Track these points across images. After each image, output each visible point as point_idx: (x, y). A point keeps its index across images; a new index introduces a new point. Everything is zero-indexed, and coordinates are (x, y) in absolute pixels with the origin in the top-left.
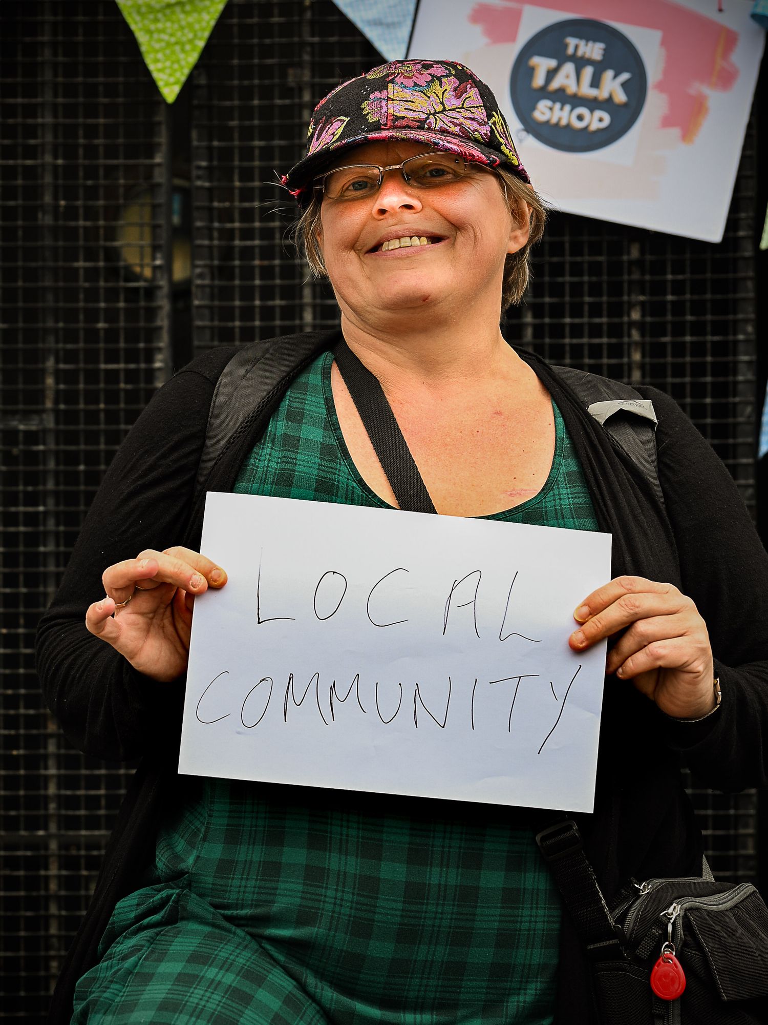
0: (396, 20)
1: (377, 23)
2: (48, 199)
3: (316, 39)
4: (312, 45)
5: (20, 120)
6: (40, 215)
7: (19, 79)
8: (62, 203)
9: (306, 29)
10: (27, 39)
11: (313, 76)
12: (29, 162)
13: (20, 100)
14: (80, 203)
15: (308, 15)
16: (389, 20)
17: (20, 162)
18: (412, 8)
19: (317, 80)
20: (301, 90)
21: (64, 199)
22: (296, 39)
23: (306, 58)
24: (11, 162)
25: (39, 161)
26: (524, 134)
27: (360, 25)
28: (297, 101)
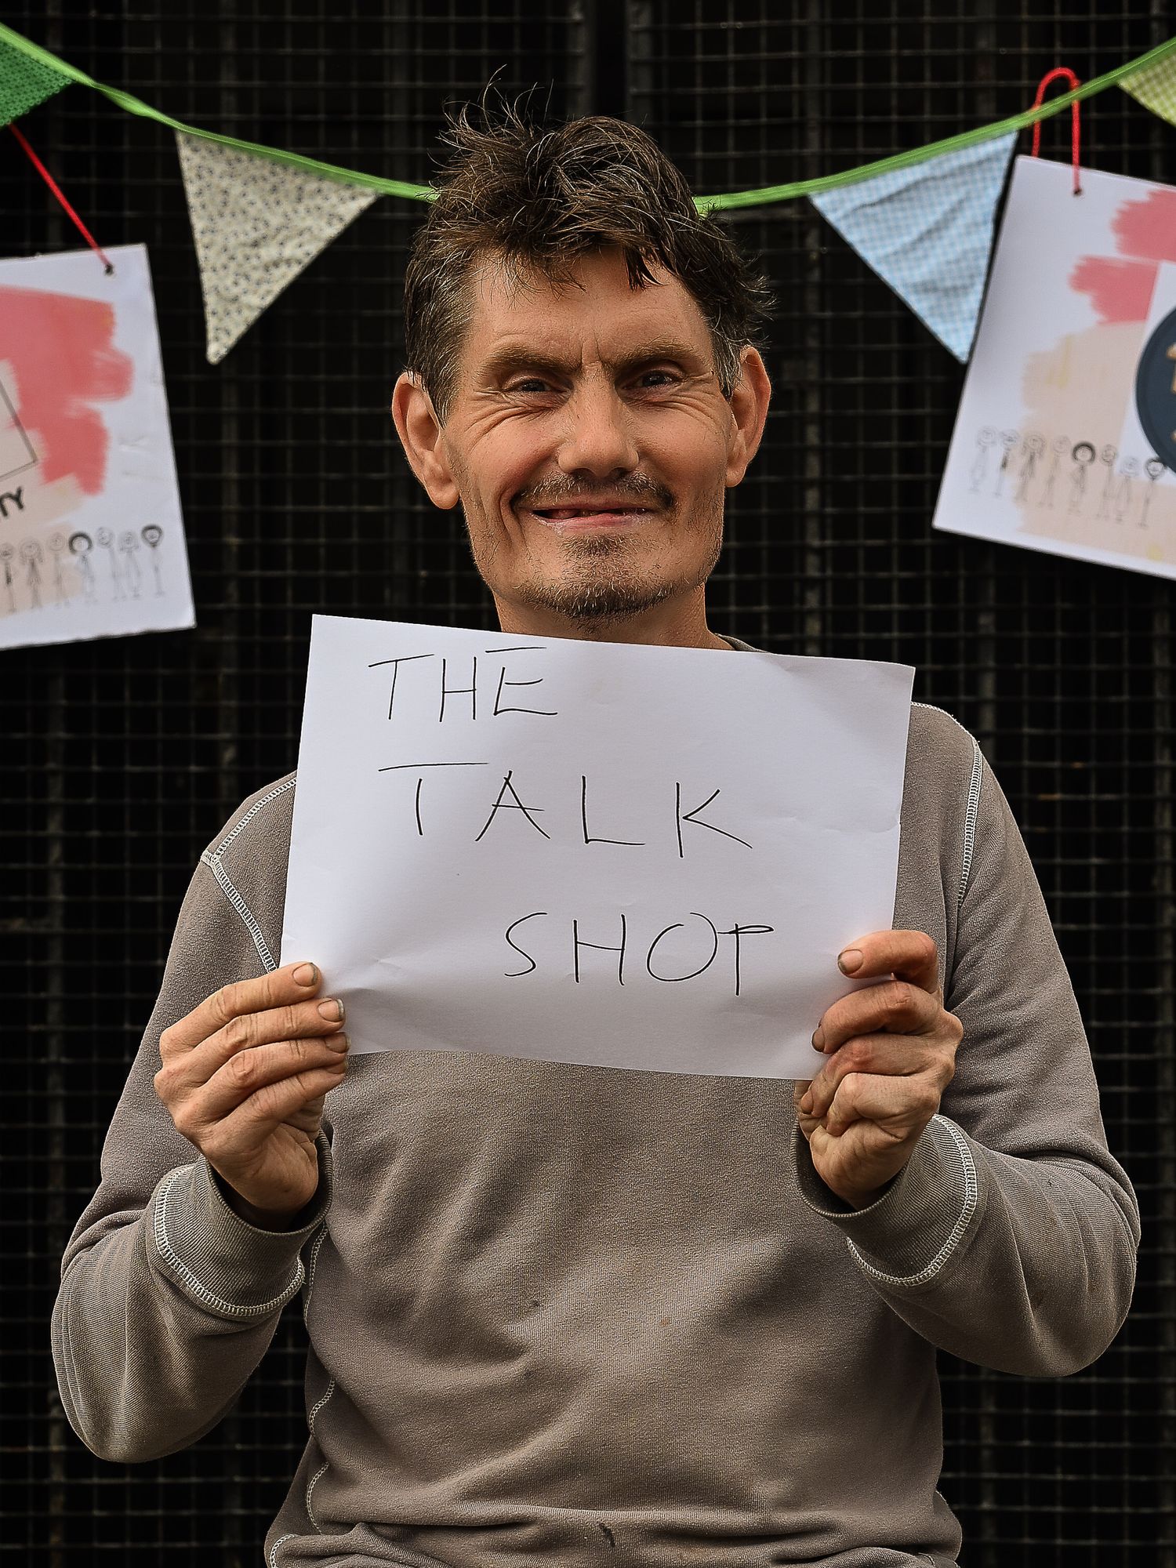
0: (959, 283)
1: (927, 288)
2: (399, 566)
3: (828, 314)
4: (822, 322)
5: (355, 441)
6: (387, 593)
7: (355, 376)
8: (423, 573)
9: (812, 297)
10: (368, 313)
11: (822, 374)
12: (369, 508)
13: (355, 410)
14: (451, 573)
15: (815, 276)
16: (948, 283)
17: (355, 507)
18: (983, 263)
19: (829, 379)
20: (803, 395)
21: (425, 568)
22: (796, 314)
23: (813, 343)
24: (341, 508)
25: (386, 507)
26: (1159, 466)
27: (901, 291)
28: (796, 411)
